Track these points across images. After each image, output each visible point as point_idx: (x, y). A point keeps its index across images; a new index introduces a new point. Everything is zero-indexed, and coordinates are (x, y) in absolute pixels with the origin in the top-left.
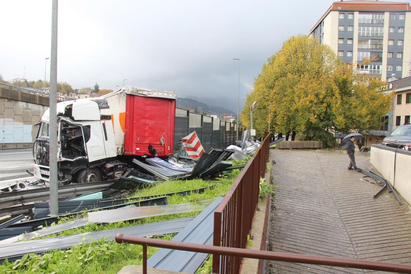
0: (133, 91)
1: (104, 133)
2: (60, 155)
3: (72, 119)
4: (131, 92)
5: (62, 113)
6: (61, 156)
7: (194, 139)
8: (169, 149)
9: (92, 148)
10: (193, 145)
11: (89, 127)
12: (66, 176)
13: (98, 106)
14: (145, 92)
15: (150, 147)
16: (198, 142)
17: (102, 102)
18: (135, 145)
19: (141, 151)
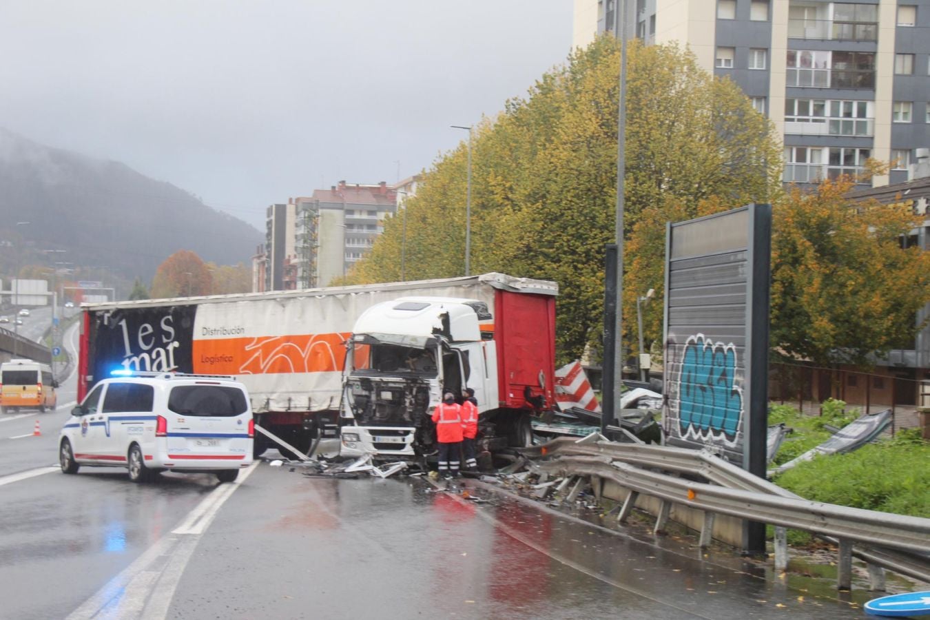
1: (484, 365)
3: (450, 338)
4: (503, 284)
5: (440, 329)
7: (575, 376)
8: (550, 396)
10: (573, 388)
11: (467, 352)
13: (476, 314)
15: (527, 390)
16: (584, 383)
17: (479, 308)
18: (509, 386)
19: (515, 400)
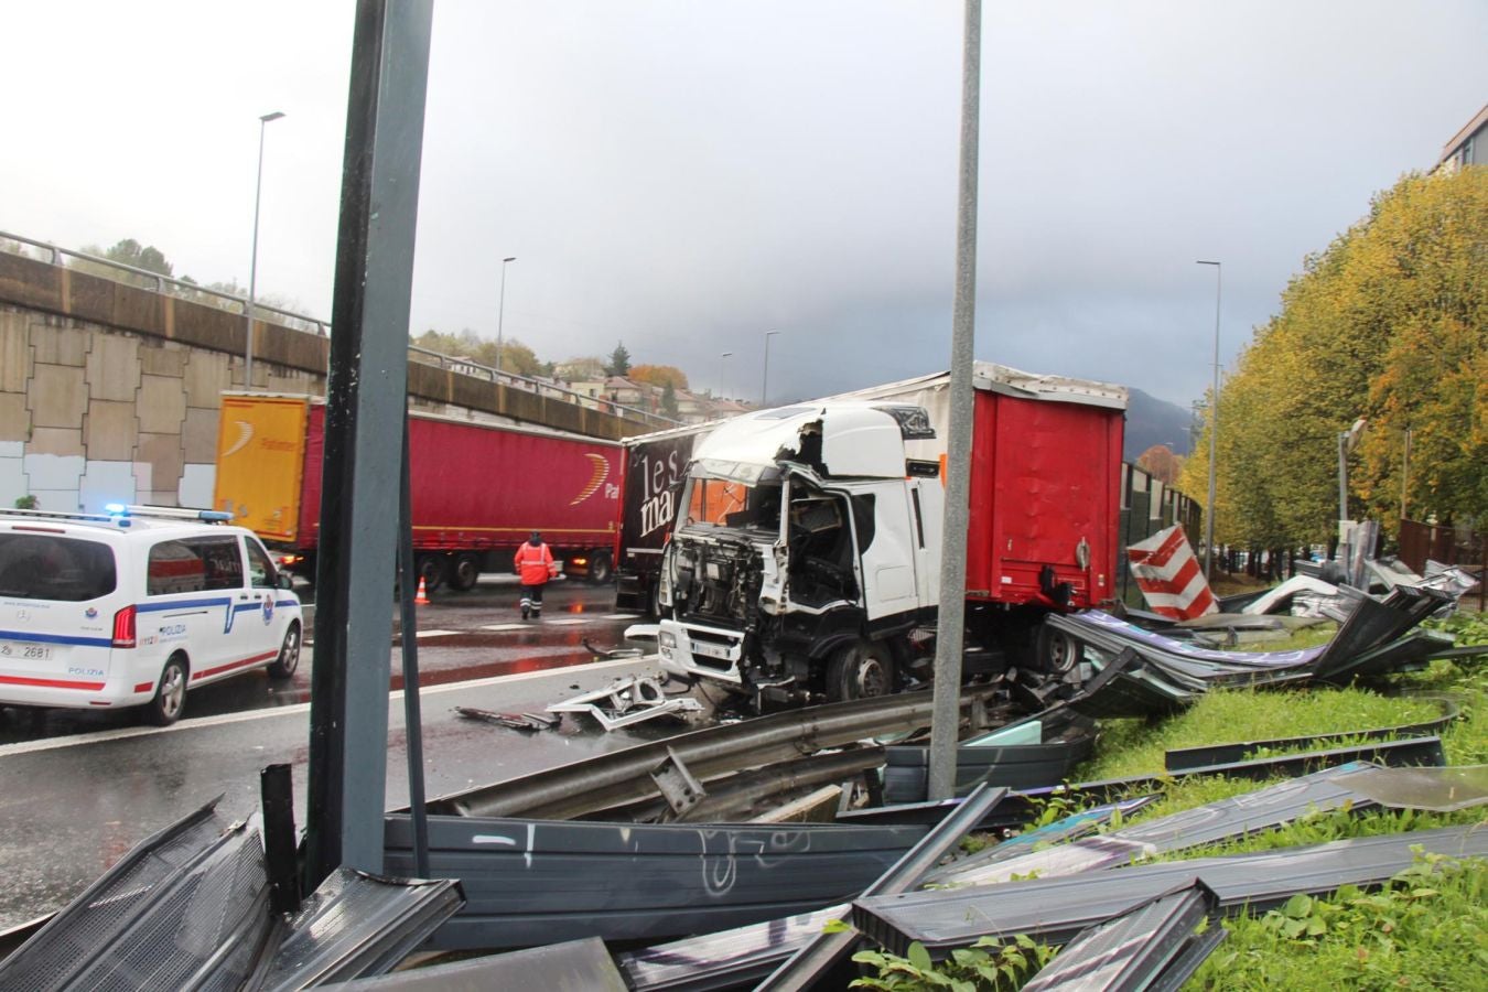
0: (997, 379)
1: (915, 521)
2: (784, 592)
3: (822, 470)
4: (993, 382)
5: (793, 451)
6: (787, 595)
7: (1173, 551)
8: (1101, 584)
9: (877, 573)
10: (1170, 571)
11: (869, 499)
12: (789, 666)
13: (898, 428)
14: (1034, 382)
15: (1044, 573)
16: (1190, 562)
17: (909, 417)
18: (1000, 565)
19: (1015, 589)
